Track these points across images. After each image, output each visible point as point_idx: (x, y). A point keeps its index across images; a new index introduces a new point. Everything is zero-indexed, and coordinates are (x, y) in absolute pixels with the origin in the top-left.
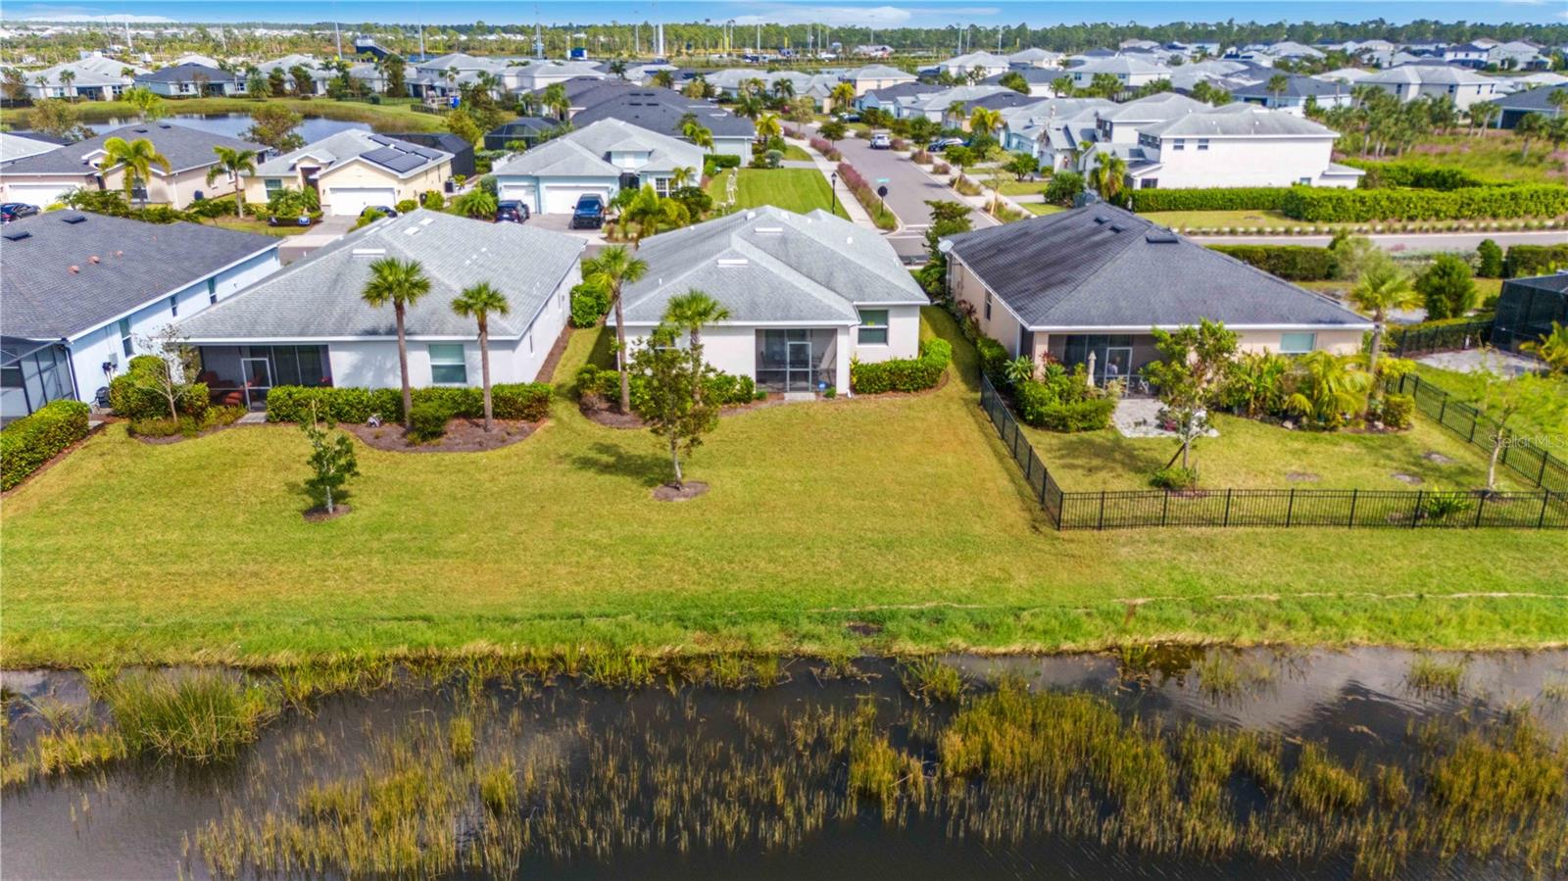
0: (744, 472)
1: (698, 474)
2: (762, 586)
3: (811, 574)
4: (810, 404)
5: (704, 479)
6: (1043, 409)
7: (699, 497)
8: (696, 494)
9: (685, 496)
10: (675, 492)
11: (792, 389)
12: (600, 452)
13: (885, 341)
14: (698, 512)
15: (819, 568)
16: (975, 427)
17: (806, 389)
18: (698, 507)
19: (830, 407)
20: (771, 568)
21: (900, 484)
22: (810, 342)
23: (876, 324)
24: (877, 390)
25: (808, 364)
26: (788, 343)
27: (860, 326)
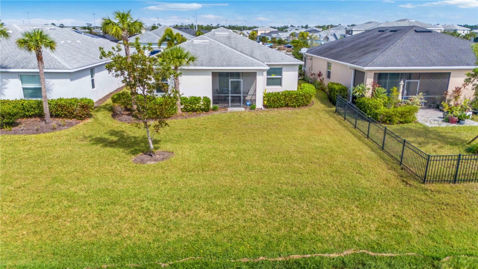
0: (198, 146)
1: (169, 147)
2: (198, 234)
3: (241, 222)
4: (241, 112)
5: (171, 150)
7: (165, 161)
8: (163, 159)
9: (156, 160)
10: (149, 157)
11: (232, 106)
12: (111, 134)
13: (280, 84)
14: (161, 171)
15: (248, 216)
16: (336, 122)
17: (240, 106)
18: (162, 168)
19: (253, 113)
20: (208, 216)
21: (300, 152)
22: (242, 80)
23: (275, 76)
24: (278, 106)
25: (241, 94)
26: (230, 80)
27: (267, 76)
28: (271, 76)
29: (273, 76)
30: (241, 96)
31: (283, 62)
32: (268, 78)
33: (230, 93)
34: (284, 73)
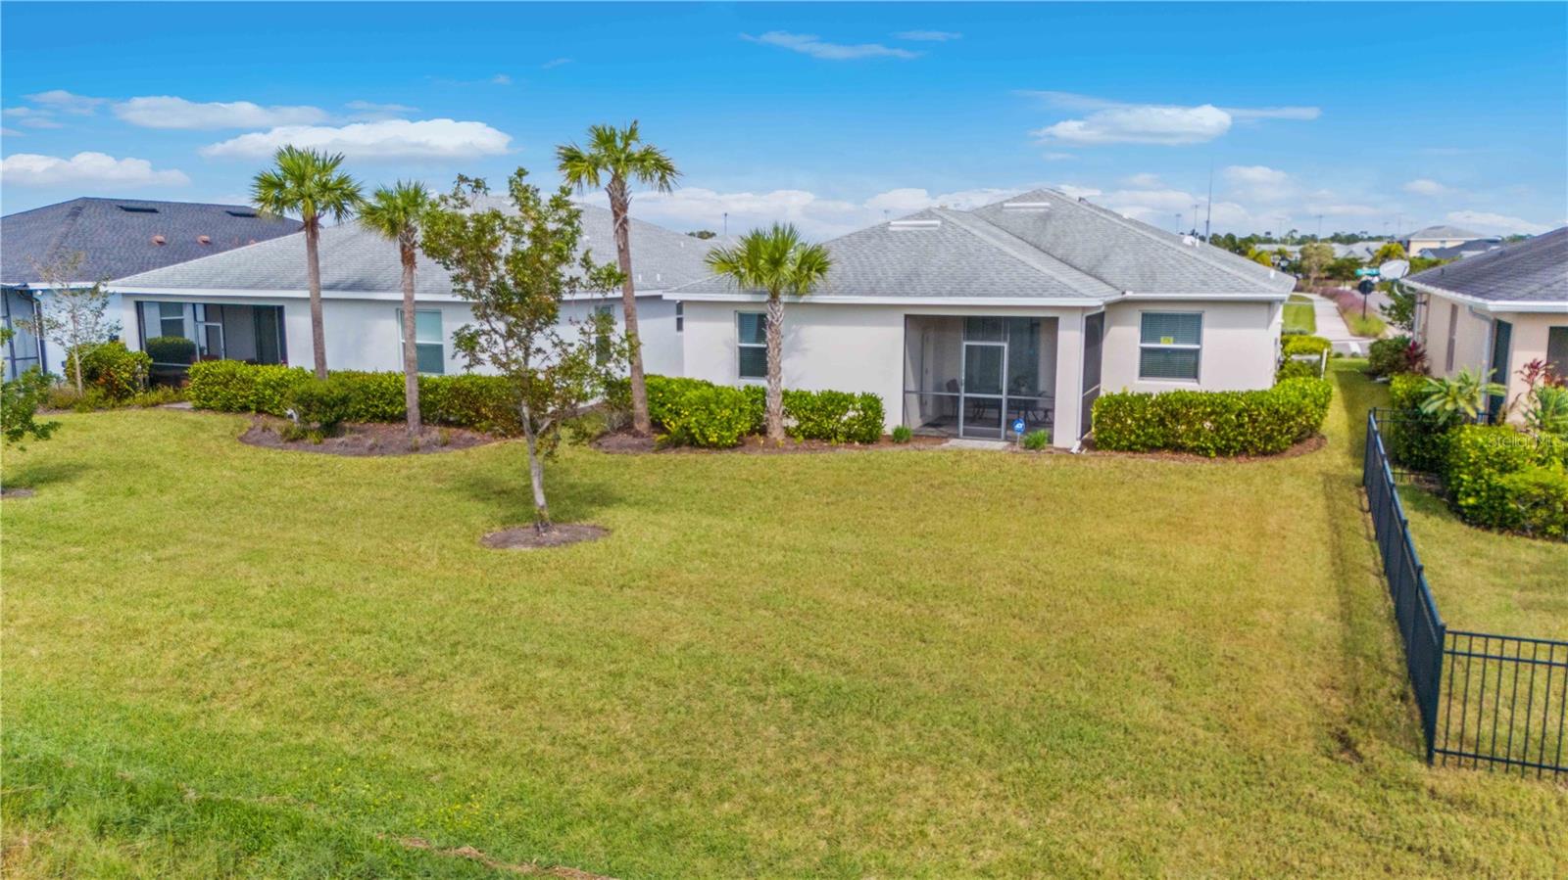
6: (1505, 480)
11: (967, 434)
13: (1194, 374)
17: (996, 436)
22: (1006, 345)
23: (1175, 342)
24: (1135, 444)
25: (1000, 392)
26: (965, 343)
27: (1142, 341)
28: (1159, 342)
29: (1166, 343)
30: (1001, 400)
31: (1204, 291)
32: (1144, 351)
33: (963, 388)
34: (1208, 333)
